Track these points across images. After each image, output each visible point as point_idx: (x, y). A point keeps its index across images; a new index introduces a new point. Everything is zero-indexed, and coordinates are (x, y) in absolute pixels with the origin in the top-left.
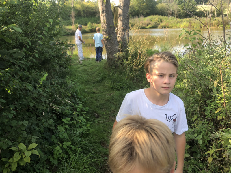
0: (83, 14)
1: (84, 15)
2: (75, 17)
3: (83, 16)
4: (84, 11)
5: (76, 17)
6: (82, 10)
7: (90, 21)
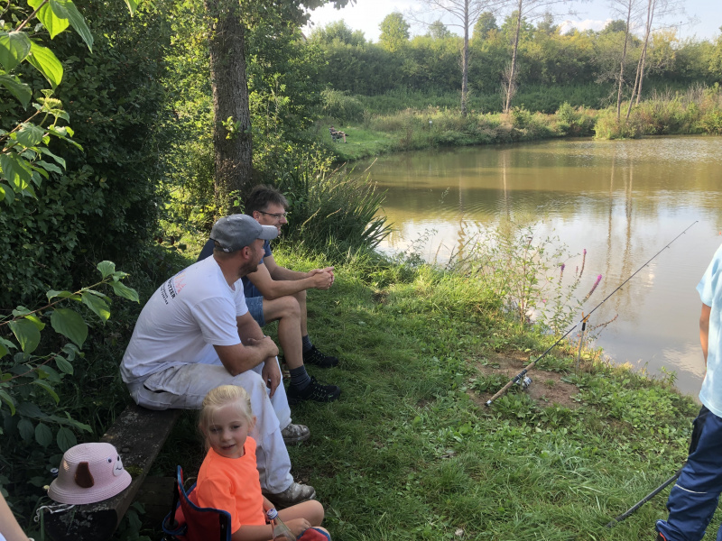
0: (546, 73)
1: (551, 79)
2: (519, 84)
3: (547, 80)
4: (550, 63)
5: (522, 84)
6: (544, 61)
7: (567, 98)
